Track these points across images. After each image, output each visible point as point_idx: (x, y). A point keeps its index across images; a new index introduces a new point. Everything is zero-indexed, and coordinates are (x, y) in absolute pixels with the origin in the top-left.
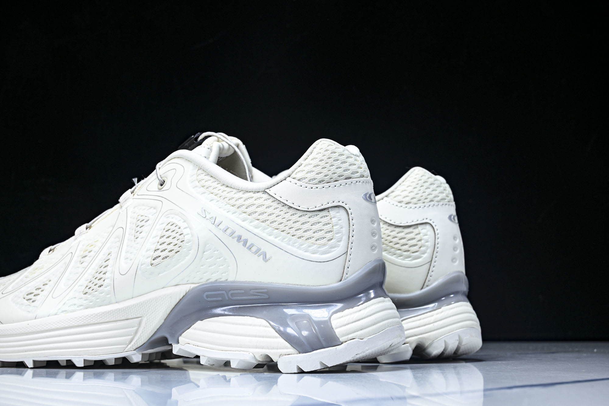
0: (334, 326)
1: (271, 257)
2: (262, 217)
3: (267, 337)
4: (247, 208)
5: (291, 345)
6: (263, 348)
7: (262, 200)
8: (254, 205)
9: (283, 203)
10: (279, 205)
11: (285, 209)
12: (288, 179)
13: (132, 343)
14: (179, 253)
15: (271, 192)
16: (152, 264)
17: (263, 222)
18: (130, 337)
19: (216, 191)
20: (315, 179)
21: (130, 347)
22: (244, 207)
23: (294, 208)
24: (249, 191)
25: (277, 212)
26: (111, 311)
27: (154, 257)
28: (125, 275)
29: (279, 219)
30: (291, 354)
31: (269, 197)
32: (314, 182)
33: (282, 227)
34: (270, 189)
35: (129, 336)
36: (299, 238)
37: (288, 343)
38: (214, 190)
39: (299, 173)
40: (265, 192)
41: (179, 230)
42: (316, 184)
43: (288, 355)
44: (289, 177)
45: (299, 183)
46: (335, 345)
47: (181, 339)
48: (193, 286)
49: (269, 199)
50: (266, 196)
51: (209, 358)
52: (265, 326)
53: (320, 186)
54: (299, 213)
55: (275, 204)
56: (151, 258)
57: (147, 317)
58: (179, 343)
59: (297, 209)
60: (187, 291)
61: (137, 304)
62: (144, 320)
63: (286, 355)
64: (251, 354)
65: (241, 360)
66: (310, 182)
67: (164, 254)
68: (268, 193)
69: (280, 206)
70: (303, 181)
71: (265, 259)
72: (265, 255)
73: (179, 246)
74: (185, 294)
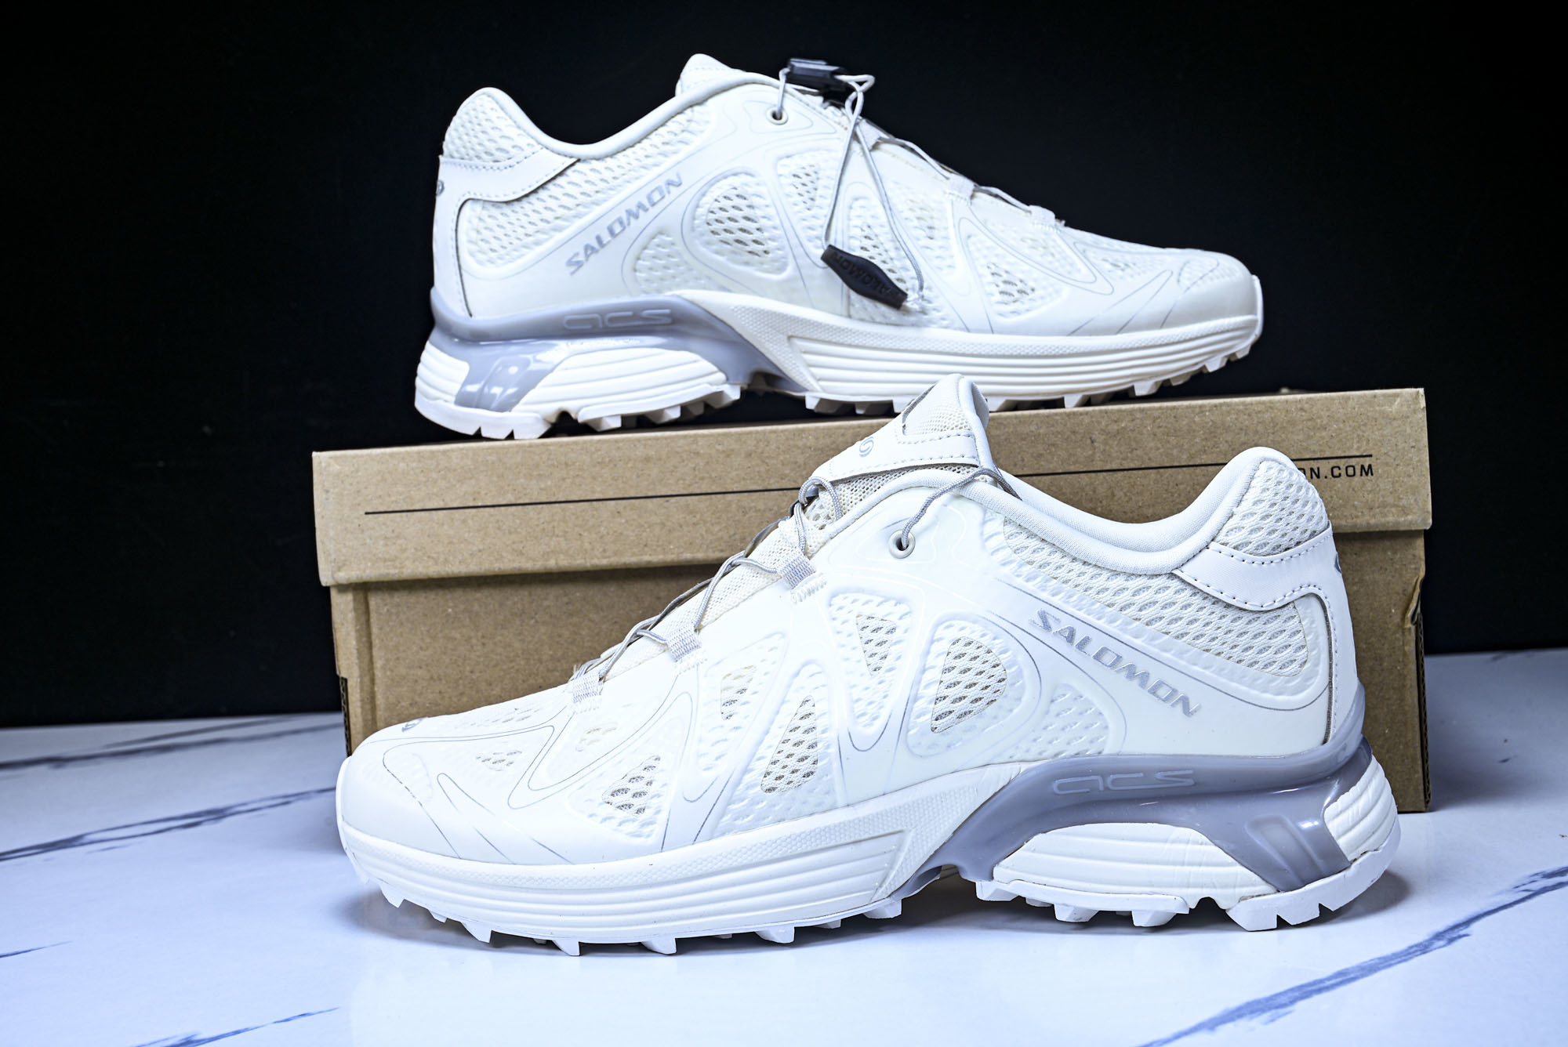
0: (1334, 834)
1: (1199, 708)
2: (1175, 628)
3: (1208, 865)
4: (1140, 610)
5: (1261, 877)
6: (1202, 887)
7: (1170, 592)
8: (1155, 603)
9: (1214, 597)
10: (1206, 601)
11: (1219, 610)
12: (1213, 545)
13: (886, 884)
14: (994, 703)
15: (1186, 574)
16: (933, 729)
17: (1177, 637)
18: (880, 874)
19: (1062, 573)
20: (1265, 544)
21: (882, 892)
22: (1133, 608)
23: (1237, 607)
24: (1139, 573)
25: (1203, 615)
26: (840, 823)
27: (937, 714)
28: (870, 751)
29: (1209, 631)
30: (1264, 895)
31: (1182, 586)
32: (1264, 550)
33: (1215, 646)
34: (1183, 568)
35: (877, 870)
36: (1251, 665)
37: (1255, 873)
38: (1059, 571)
39: (1233, 533)
40: (1172, 576)
41: (989, 657)
42: (1268, 555)
43: (1257, 896)
44: (1213, 540)
45: (1239, 554)
46: (1340, 870)
47: (997, 871)
48: (1024, 767)
49: (1182, 590)
50: (1175, 584)
51: (1076, 908)
52: (1200, 842)
53: (1276, 557)
54: (1247, 617)
55: (1197, 600)
56: (930, 715)
57: (917, 830)
58: (993, 878)
59: (1241, 609)
60: (1013, 777)
61: (900, 807)
62: (909, 838)
63: (1253, 897)
64: (1179, 898)
65: (1157, 912)
66: (1258, 552)
67: (959, 707)
68: (1179, 577)
69: (1208, 604)
70: (1244, 550)
71: (1187, 711)
72: (1185, 701)
73: (994, 690)
74: (1008, 783)
